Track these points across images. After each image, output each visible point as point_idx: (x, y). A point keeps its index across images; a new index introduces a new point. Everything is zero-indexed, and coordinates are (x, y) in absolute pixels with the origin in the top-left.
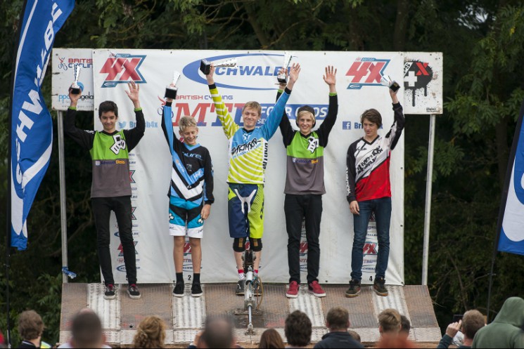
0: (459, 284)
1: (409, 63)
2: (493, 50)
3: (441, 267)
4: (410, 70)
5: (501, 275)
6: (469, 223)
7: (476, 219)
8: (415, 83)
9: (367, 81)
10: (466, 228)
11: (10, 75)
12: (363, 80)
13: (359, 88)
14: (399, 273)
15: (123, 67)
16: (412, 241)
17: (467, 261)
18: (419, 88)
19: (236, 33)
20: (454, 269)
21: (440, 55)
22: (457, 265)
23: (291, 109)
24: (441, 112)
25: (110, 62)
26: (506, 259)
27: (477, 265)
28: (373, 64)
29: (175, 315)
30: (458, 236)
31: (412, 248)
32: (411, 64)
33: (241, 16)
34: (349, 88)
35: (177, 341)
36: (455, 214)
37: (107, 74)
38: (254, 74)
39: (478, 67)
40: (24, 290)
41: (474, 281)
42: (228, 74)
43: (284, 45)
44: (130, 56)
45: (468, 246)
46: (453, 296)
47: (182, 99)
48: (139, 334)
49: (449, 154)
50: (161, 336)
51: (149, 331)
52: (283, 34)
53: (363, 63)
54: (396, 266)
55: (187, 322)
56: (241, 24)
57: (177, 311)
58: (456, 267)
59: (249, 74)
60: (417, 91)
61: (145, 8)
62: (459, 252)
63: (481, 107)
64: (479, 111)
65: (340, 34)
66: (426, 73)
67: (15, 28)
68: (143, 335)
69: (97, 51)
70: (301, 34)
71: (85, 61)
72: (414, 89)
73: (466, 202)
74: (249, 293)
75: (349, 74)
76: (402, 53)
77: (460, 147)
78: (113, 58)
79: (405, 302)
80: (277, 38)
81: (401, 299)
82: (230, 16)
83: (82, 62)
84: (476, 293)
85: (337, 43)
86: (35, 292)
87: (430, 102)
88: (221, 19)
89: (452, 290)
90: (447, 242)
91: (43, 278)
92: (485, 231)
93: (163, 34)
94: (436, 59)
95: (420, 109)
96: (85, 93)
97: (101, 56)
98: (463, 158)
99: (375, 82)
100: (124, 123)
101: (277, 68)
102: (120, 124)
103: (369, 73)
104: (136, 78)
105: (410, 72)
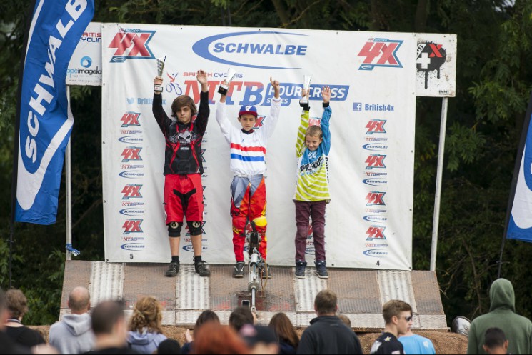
0: (473, 271)
1: (422, 45)
2: (516, 33)
3: (455, 254)
4: (423, 51)
5: (516, 263)
6: (485, 209)
7: (493, 205)
8: (428, 65)
9: (379, 62)
10: (481, 215)
12: (375, 61)
13: (371, 69)
14: (407, 258)
15: (132, 42)
17: (482, 248)
18: (432, 70)
20: (468, 256)
21: (454, 37)
22: (471, 252)
24: (454, 95)
25: (119, 37)
26: (521, 247)
27: (492, 252)
28: (385, 45)
29: (177, 295)
30: (473, 223)
32: (424, 45)
34: (361, 69)
35: (178, 322)
36: (471, 200)
37: (116, 49)
38: (265, 52)
39: (505, 53)
40: (35, 267)
41: (488, 268)
42: (239, 51)
43: (305, 24)
44: (139, 31)
45: (483, 233)
46: (466, 284)
47: (191, 76)
48: (137, 315)
49: (470, 140)
50: (159, 318)
51: (147, 312)
52: (303, 12)
53: (375, 43)
54: (405, 251)
55: (189, 304)
57: (180, 292)
58: (470, 254)
59: (259, 52)
60: (430, 73)
62: (474, 239)
64: (506, 97)
66: (439, 55)
68: (141, 317)
69: (107, 25)
71: (94, 35)
72: (426, 71)
73: (482, 188)
74: (253, 276)
75: (360, 55)
76: (416, 34)
77: (482, 134)
78: (122, 32)
79: (412, 288)
80: (298, 15)
81: (408, 285)
83: (91, 36)
84: (489, 281)
86: (46, 269)
87: (444, 84)
89: (465, 278)
90: (462, 228)
91: (54, 255)
92: (501, 218)
93: (182, 9)
94: (450, 41)
95: (432, 92)
96: (93, 67)
97: (110, 30)
98: (484, 145)
99: (387, 63)
100: (133, 99)
101: (288, 47)
102: (129, 102)
103: (382, 54)
104: (145, 54)
105: (423, 54)
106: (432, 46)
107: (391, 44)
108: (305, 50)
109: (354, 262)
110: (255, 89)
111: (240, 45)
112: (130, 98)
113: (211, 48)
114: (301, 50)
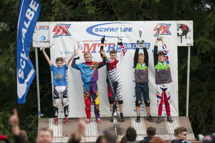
0: (201, 116)
2: (214, 19)
3: (193, 109)
6: (205, 90)
7: (207, 89)
9: (162, 33)
10: (203, 93)
11: (15, 33)
12: (160, 33)
14: (177, 112)
15: (61, 29)
16: (181, 98)
17: (204, 106)
18: (184, 35)
19: (107, 15)
20: (199, 110)
21: (192, 22)
22: (200, 108)
23: (131, 45)
24: (193, 45)
25: (56, 27)
27: (208, 108)
28: (164, 26)
30: (200, 96)
31: (181, 101)
32: (180, 25)
33: (110, 7)
34: (155, 36)
35: (86, 141)
36: (199, 87)
37: (55, 32)
38: (115, 31)
39: (207, 26)
41: (207, 114)
42: (105, 31)
43: (127, 19)
44: (64, 25)
45: (204, 100)
46: (198, 121)
47: (86, 42)
49: (195, 62)
52: (126, 15)
53: (160, 25)
54: (175, 109)
55: (90, 134)
56: (110, 11)
57: (86, 129)
59: (113, 31)
60: (183, 37)
61: (70, 5)
62: (201, 103)
63: (209, 42)
65: (150, 14)
66: (186, 29)
67: (17, 14)
69: (51, 23)
70: (134, 14)
71: (46, 27)
72: (181, 36)
73: (203, 82)
74: (115, 121)
75: (154, 30)
76: (176, 21)
77: (200, 59)
78: (57, 25)
79: (179, 124)
80: (124, 16)
81: (178, 122)
82: (105, 7)
83: (45, 27)
84: (208, 120)
85: (149, 17)
86: (27, 122)
87: (188, 41)
88: (101, 9)
89: (198, 118)
90: (196, 98)
91: (30, 117)
92: (211, 94)
93: (77, 15)
94: (190, 23)
95: (184, 44)
96: (46, 40)
97: (53, 25)
98: (201, 63)
99: (165, 33)
100: (63, 52)
101: (125, 28)
102: (61, 53)
103: (163, 29)
104: (67, 34)
105: (179, 29)
106: (183, 26)
107: (166, 26)
108: (132, 30)
109: (155, 114)
110: (112, 46)
111: (105, 28)
112: (62, 52)
113: (94, 30)
114: (130, 30)
